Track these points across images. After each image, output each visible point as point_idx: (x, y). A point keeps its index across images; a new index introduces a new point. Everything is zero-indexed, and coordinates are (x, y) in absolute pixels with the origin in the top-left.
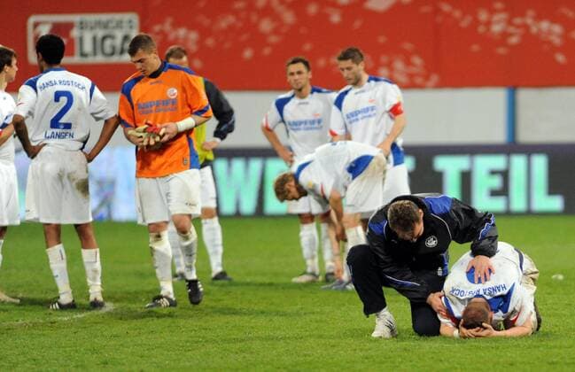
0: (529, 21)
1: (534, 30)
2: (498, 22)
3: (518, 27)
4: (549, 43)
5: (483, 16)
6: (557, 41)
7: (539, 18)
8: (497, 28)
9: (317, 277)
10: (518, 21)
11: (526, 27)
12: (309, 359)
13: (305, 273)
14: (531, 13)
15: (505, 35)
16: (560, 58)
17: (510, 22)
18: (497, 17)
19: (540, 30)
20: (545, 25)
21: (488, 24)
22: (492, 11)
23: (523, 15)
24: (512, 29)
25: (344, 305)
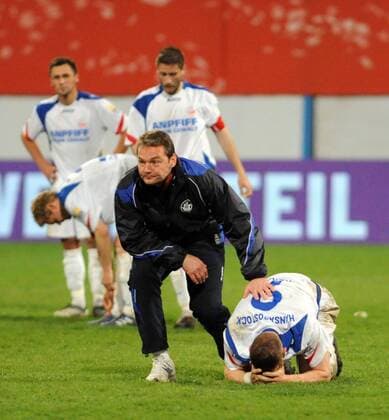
0: (331, 19)
1: (336, 29)
2: (296, 20)
3: (317, 25)
4: (355, 45)
5: (278, 13)
6: (362, 42)
7: (341, 16)
8: (293, 27)
9: (83, 310)
10: (318, 19)
11: (327, 26)
12: (73, 405)
13: (69, 306)
14: (332, 11)
15: (303, 35)
16: (366, 63)
17: (308, 21)
18: (294, 14)
19: (343, 31)
20: (349, 24)
21: (283, 21)
22: (288, 7)
23: (323, 12)
24: (310, 29)
25: (114, 343)
